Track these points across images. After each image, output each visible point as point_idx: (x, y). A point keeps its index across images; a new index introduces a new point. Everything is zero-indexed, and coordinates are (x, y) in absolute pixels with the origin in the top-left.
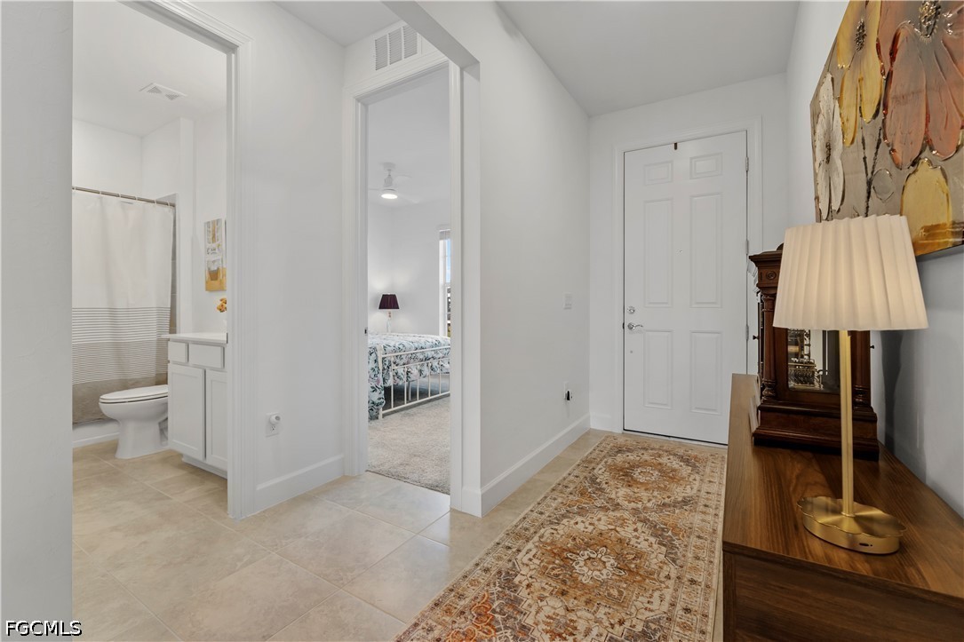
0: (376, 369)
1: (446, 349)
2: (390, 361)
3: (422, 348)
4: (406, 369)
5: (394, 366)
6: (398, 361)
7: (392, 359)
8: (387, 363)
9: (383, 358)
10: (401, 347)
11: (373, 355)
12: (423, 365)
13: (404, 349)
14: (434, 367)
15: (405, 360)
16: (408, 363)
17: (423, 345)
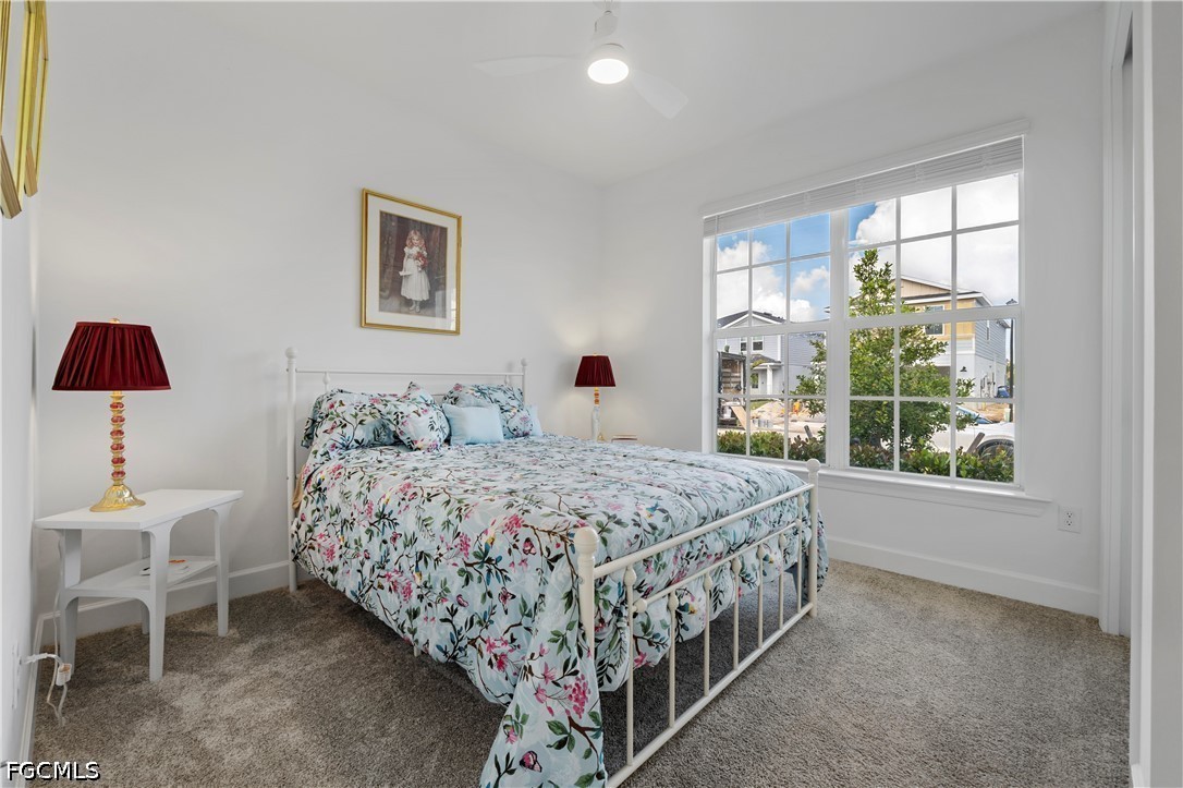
0: (572, 636)
1: (774, 506)
2: (622, 586)
3: (719, 515)
4: (675, 602)
5: (637, 603)
6: (650, 578)
7: (632, 579)
8: (613, 597)
9: (600, 581)
10: (658, 519)
11: (561, 566)
12: (720, 570)
13: (667, 526)
14: (749, 570)
15: (672, 569)
16: (681, 575)
17: (721, 506)
